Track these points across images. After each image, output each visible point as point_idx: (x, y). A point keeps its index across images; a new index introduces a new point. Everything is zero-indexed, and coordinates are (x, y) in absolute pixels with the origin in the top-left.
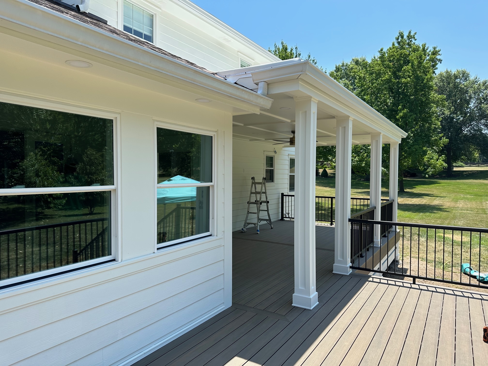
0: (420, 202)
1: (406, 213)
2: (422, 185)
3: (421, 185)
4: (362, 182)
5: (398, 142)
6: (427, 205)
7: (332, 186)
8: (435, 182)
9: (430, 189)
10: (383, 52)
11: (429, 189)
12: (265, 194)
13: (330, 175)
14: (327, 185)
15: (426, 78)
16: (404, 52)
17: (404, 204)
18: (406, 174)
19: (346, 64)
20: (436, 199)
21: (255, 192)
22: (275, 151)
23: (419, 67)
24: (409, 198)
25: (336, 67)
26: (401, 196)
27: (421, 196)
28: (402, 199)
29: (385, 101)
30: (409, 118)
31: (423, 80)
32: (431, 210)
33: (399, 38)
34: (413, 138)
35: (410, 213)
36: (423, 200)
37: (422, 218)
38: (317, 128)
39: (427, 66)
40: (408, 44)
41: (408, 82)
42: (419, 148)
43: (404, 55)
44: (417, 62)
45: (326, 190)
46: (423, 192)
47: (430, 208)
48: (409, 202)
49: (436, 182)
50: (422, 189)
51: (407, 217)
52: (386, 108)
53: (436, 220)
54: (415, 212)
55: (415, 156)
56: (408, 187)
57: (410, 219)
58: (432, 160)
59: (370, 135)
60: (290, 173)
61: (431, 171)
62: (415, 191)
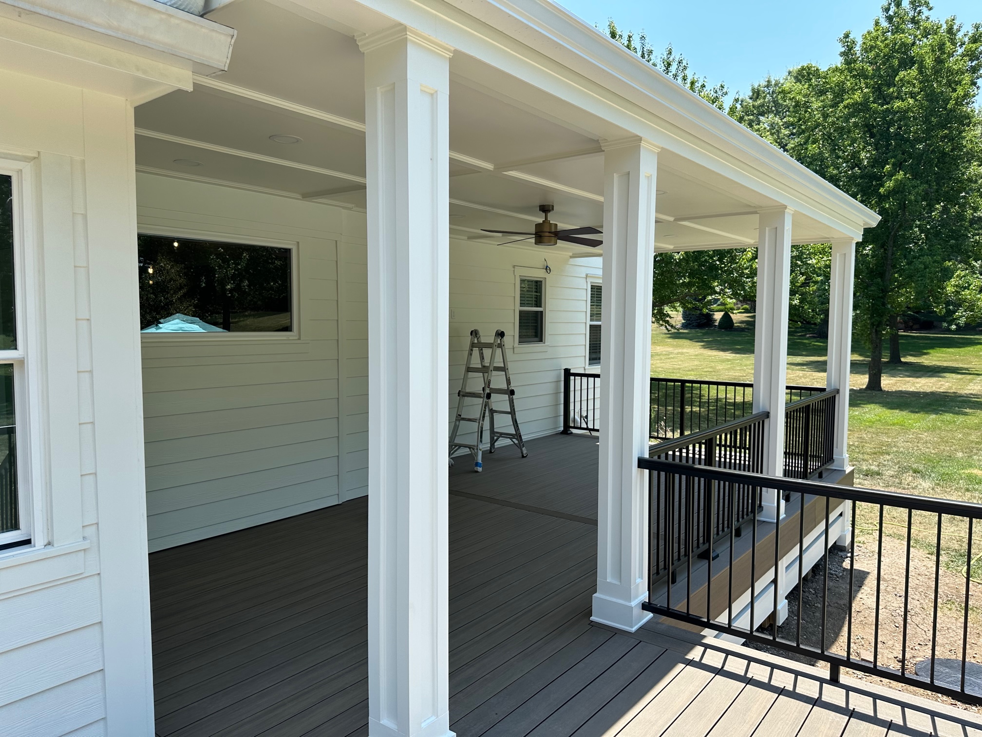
0: (936, 388)
1: (896, 414)
2: (945, 348)
3: (941, 349)
4: (807, 341)
5: (852, 239)
6: (950, 395)
7: (739, 349)
8: (976, 341)
9: (962, 358)
10: (850, 40)
11: (960, 356)
12: (504, 373)
13: (738, 326)
14: (729, 348)
15: (952, 97)
16: (901, 39)
17: (896, 392)
18: (911, 324)
19: (776, 81)
20: (975, 381)
21: (480, 366)
22: (547, 266)
23: (937, 72)
24: (909, 376)
25: (753, 90)
26: (891, 372)
27: (939, 372)
28: (892, 380)
29: (855, 155)
30: (909, 194)
31: (947, 101)
32: (959, 408)
33: (891, 6)
34: (926, 243)
35: (904, 413)
36: (943, 383)
37: (932, 426)
38: (656, 212)
39: (956, 69)
40: (913, 21)
41: (908, 108)
42: (933, 262)
43: (900, 45)
44: (933, 60)
45: (724, 357)
46: (945, 363)
47: (957, 402)
48: (908, 387)
49: (979, 341)
50: (943, 357)
51: (897, 423)
52: (859, 171)
53: (968, 433)
54: (917, 413)
55: (922, 280)
56: (911, 353)
57: (903, 429)
58: (967, 292)
59: (758, 215)
60: (591, 320)
61: (964, 316)
62: (926, 362)
